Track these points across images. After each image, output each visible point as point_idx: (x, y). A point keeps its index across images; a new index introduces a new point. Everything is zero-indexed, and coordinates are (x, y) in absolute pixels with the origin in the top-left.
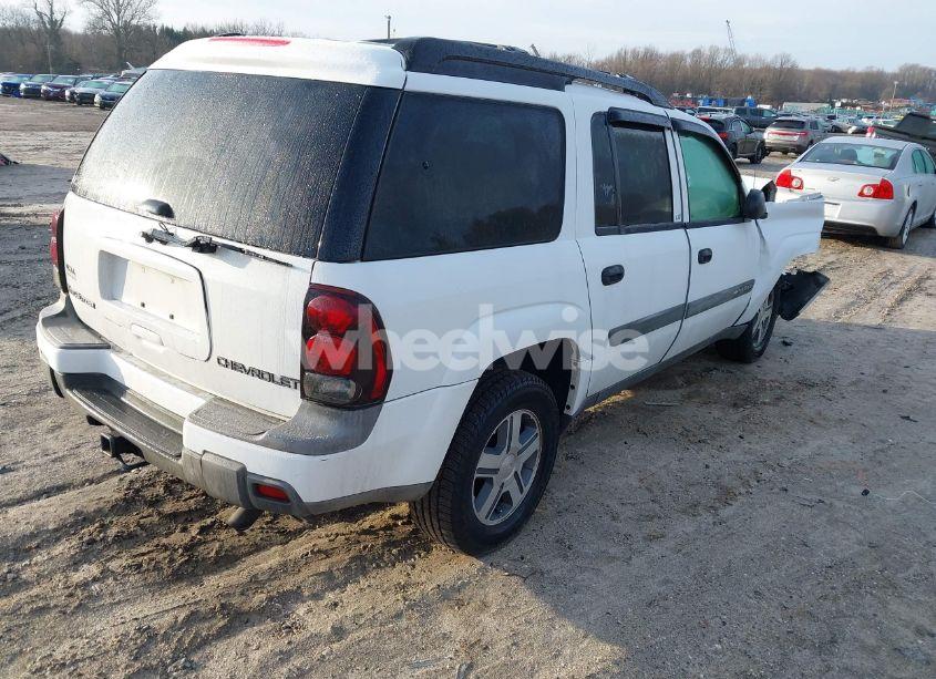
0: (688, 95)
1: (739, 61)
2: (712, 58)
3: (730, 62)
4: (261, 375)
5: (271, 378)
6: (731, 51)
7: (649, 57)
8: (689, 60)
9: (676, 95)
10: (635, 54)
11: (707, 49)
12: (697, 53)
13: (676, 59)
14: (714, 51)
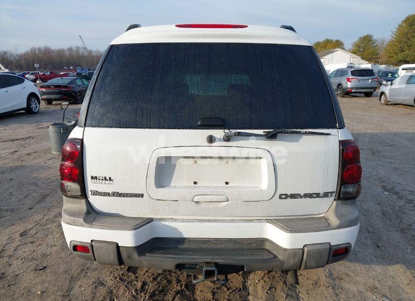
0: (71, 68)
1: (90, 52)
2: (78, 51)
3: (86, 53)
4: (310, 196)
5: (318, 195)
6: (85, 48)
7: (47, 51)
8: (67, 53)
9: (66, 68)
10: (39, 49)
11: (74, 47)
12: (70, 49)
13: (60, 52)
14: (78, 48)
